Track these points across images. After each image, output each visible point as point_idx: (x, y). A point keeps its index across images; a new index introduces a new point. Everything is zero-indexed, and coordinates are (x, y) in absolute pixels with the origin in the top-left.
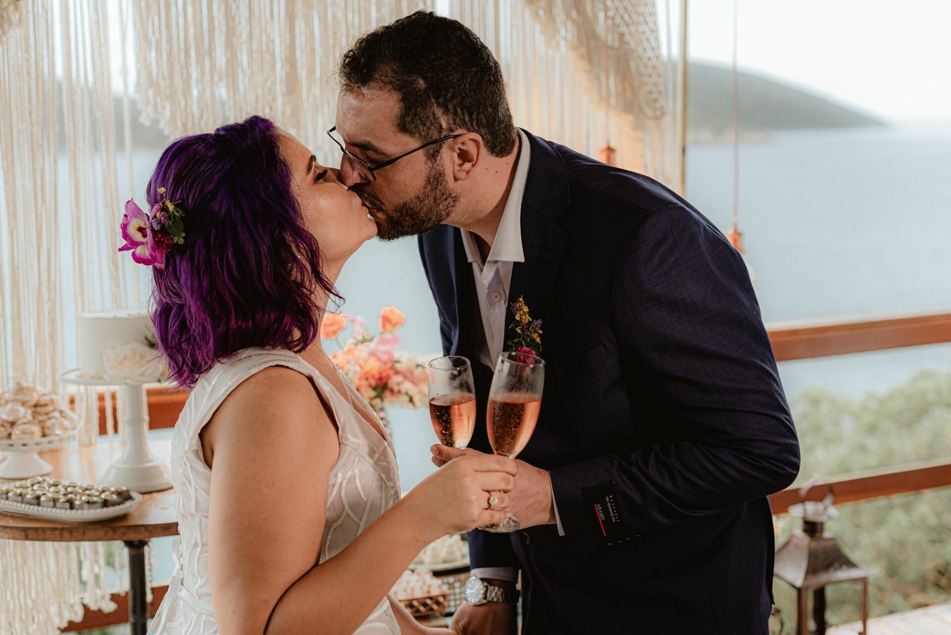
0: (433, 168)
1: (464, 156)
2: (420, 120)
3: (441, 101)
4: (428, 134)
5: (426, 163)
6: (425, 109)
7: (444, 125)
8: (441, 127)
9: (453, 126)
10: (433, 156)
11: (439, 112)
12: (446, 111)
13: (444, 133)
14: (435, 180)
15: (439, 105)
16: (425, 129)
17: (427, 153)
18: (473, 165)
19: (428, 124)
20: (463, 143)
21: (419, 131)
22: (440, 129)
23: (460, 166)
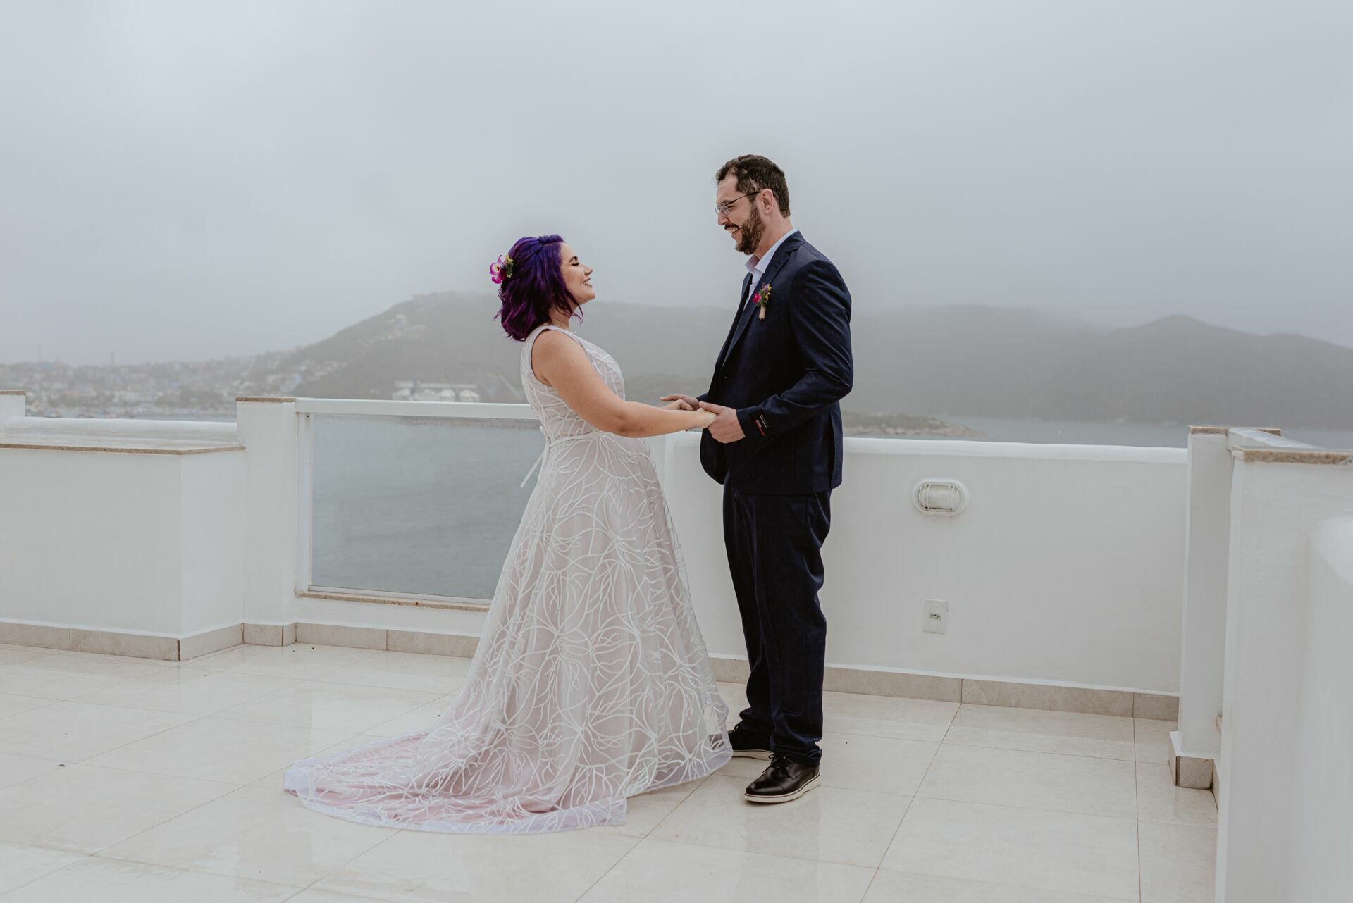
0: (753, 207)
1: (767, 203)
2: (745, 184)
3: (755, 177)
4: (750, 192)
5: (749, 204)
6: (746, 180)
7: (755, 187)
9: (760, 187)
10: (752, 201)
11: (753, 182)
12: (756, 181)
13: (756, 190)
14: (755, 212)
15: (752, 179)
16: (749, 189)
17: (750, 200)
18: (770, 205)
19: (750, 187)
20: (764, 195)
21: (745, 189)
22: (754, 189)
23: (765, 207)
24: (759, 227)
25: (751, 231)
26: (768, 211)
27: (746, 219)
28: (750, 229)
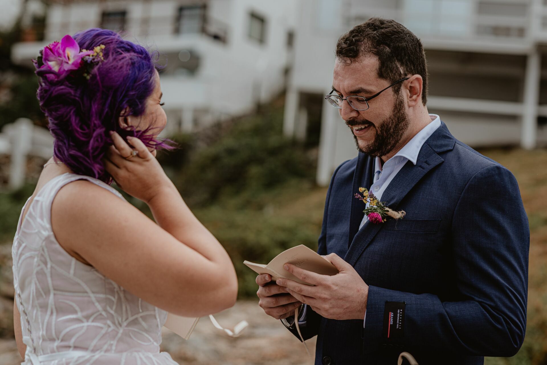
0: (398, 98)
1: (412, 91)
2: (390, 69)
3: (399, 58)
4: (394, 77)
5: (394, 95)
6: (392, 63)
8: (401, 73)
9: (406, 72)
10: (397, 91)
11: (398, 64)
12: (402, 64)
13: (403, 76)
14: (399, 107)
15: (398, 60)
16: (393, 74)
17: (394, 89)
18: (418, 96)
19: (394, 72)
20: (411, 83)
21: (390, 75)
22: (400, 74)
23: (411, 97)
24: (401, 125)
25: (392, 130)
26: (413, 103)
27: (388, 116)
28: (390, 129)
